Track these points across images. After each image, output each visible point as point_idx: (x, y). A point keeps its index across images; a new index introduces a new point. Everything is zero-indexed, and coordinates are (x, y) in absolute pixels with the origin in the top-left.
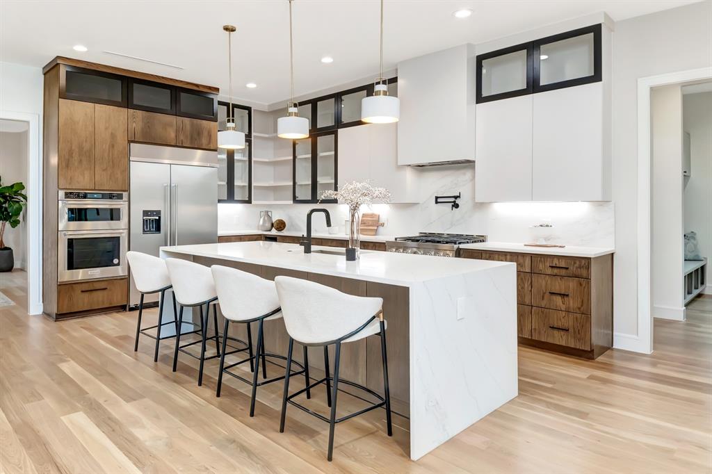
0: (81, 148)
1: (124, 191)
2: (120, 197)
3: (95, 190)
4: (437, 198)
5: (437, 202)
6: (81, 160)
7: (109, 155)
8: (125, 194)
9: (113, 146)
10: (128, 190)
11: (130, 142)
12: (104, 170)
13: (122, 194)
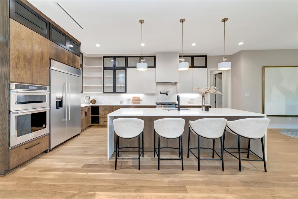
0: (25, 57)
1: (48, 86)
2: (45, 89)
3: (33, 84)
4: (161, 92)
5: (161, 93)
6: (25, 65)
7: (40, 64)
8: (48, 87)
9: (42, 59)
10: (50, 85)
11: (50, 59)
12: (37, 73)
13: (47, 87)
